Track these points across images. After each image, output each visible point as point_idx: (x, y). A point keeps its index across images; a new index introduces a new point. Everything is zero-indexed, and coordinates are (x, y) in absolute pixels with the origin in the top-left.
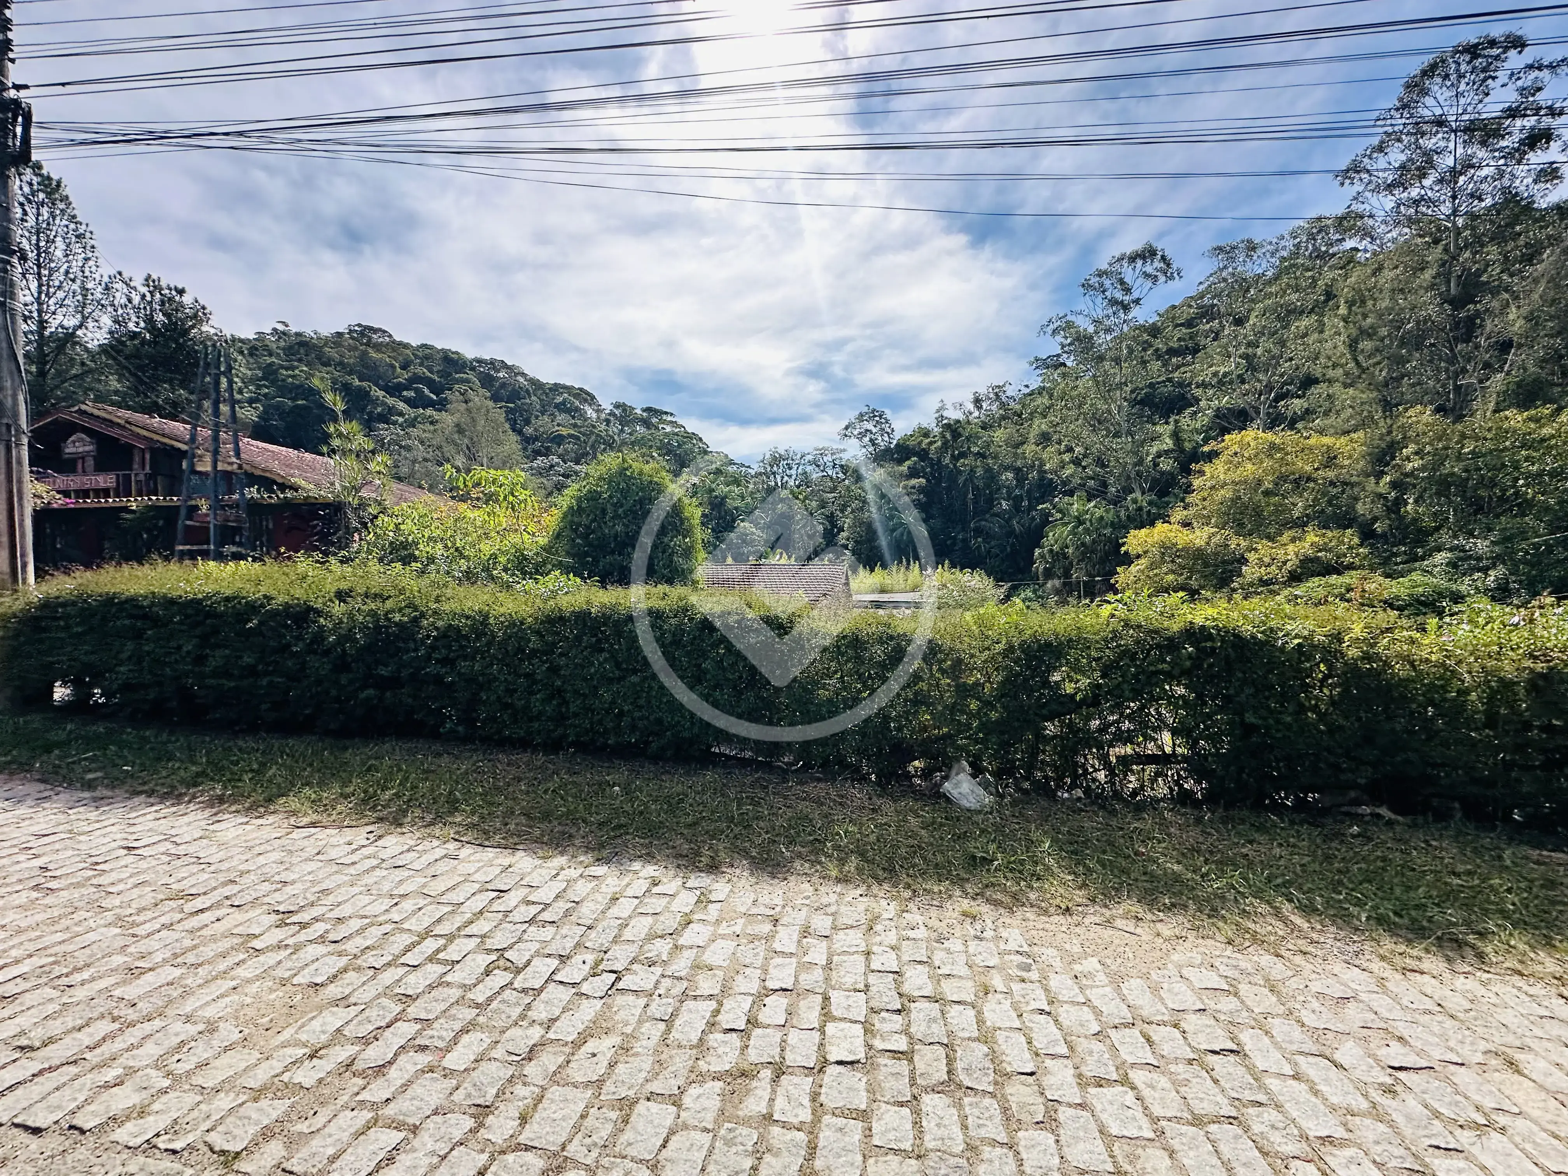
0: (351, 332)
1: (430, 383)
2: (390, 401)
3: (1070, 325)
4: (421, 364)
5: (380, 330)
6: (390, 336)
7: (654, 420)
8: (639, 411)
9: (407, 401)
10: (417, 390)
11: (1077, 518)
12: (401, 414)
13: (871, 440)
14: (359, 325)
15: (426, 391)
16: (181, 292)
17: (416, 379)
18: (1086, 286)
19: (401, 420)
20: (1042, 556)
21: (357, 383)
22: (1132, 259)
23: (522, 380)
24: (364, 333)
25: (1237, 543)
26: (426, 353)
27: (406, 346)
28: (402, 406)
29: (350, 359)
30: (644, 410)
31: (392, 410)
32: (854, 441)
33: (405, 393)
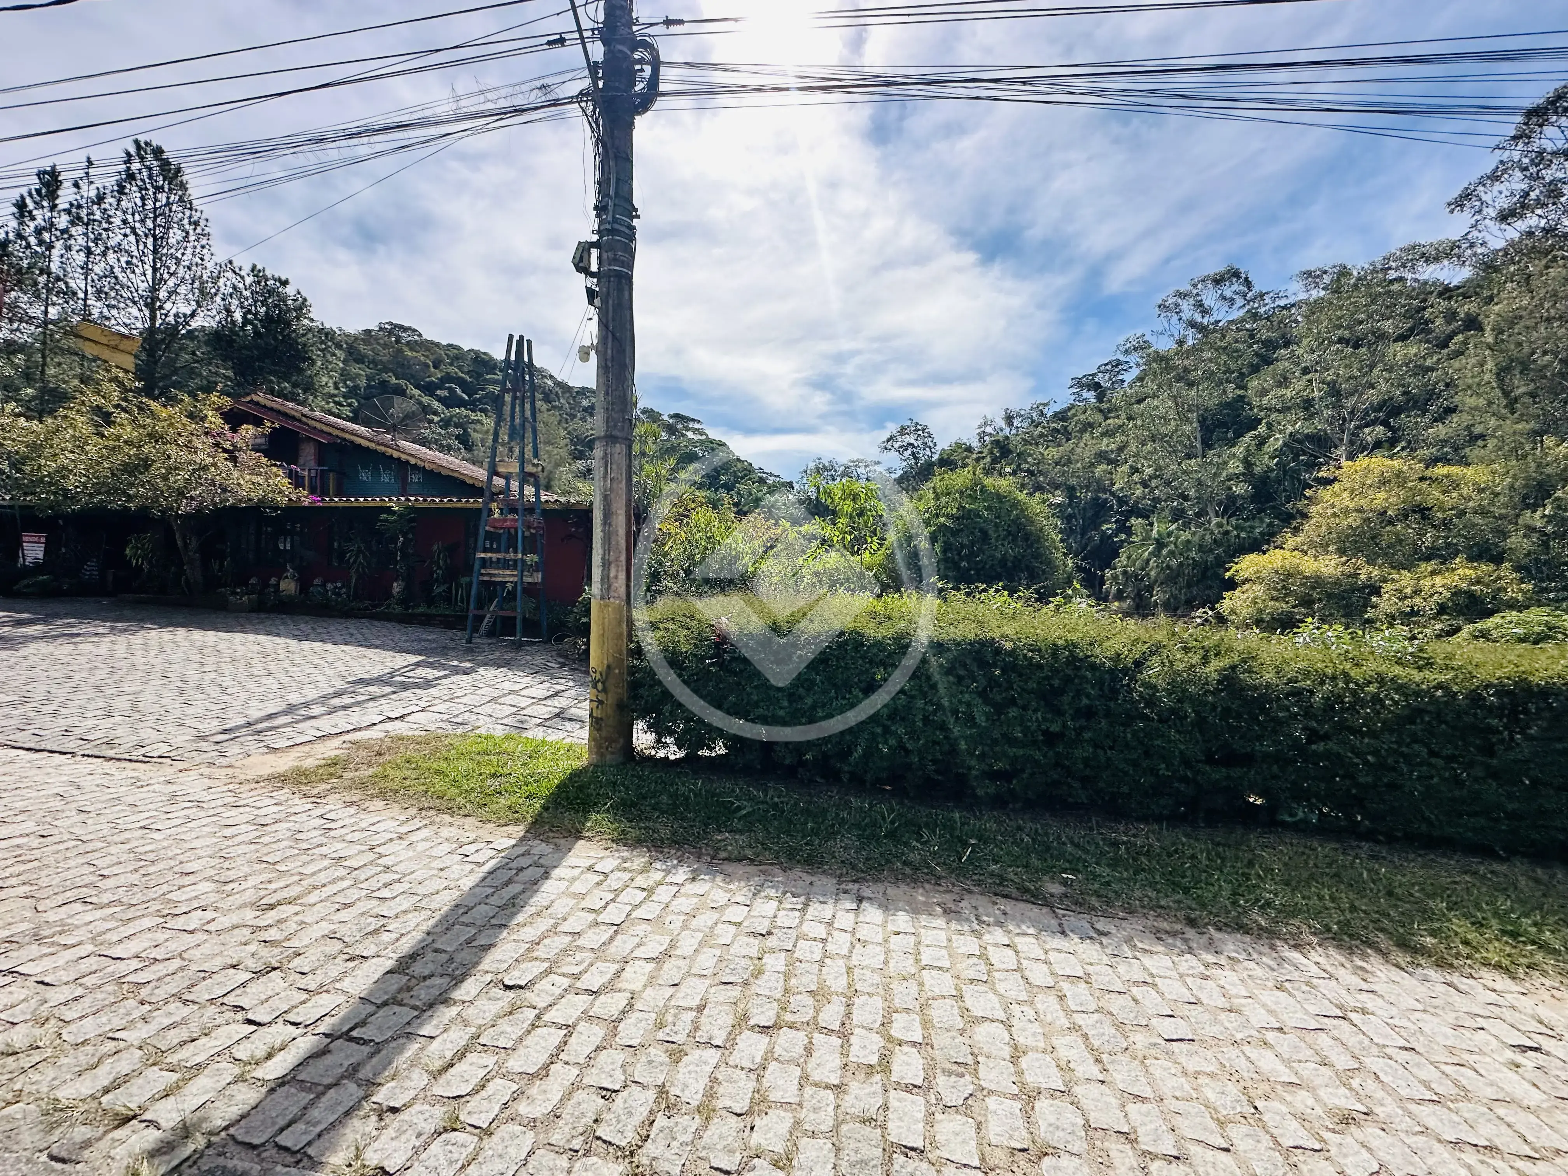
0: (381, 329)
1: (461, 383)
2: (426, 400)
3: (1147, 345)
4: (451, 364)
5: (409, 328)
6: (420, 335)
7: (680, 426)
8: (665, 418)
9: (440, 399)
10: (450, 390)
11: (1157, 540)
12: (435, 413)
13: (913, 454)
14: (390, 323)
15: (458, 390)
16: (285, 283)
17: (448, 378)
18: (1162, 306)
19: (436, 419)
20: (1115, 578)
21: (394, 380)
22: (1218, 281)
23: (549, 382)
24: (395, 330)
25: (1367, 572)
26: (455, 354)
27: (438, 345)
28: (436, 404)
29: (385, 356)
30: (671, 417)
31: (426, 410)
32: (893, 454)
33: (438, 392)
